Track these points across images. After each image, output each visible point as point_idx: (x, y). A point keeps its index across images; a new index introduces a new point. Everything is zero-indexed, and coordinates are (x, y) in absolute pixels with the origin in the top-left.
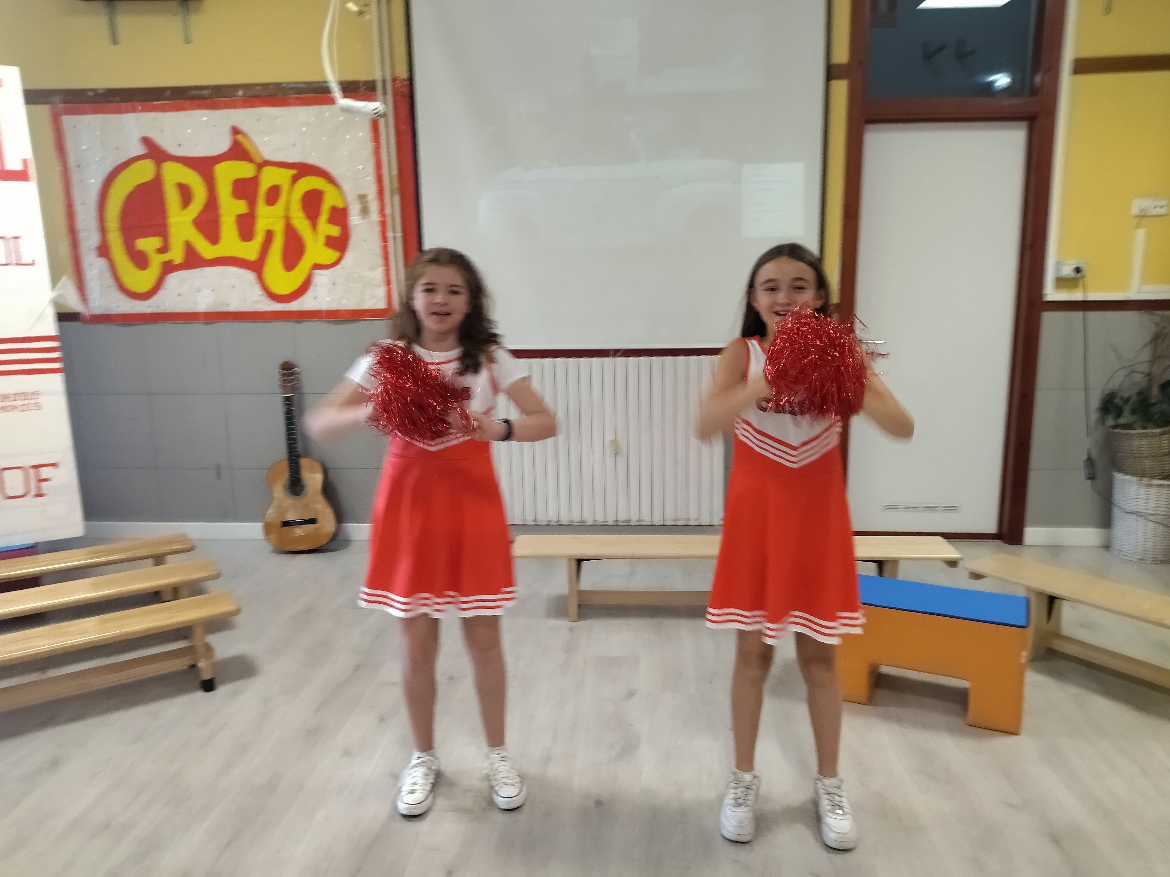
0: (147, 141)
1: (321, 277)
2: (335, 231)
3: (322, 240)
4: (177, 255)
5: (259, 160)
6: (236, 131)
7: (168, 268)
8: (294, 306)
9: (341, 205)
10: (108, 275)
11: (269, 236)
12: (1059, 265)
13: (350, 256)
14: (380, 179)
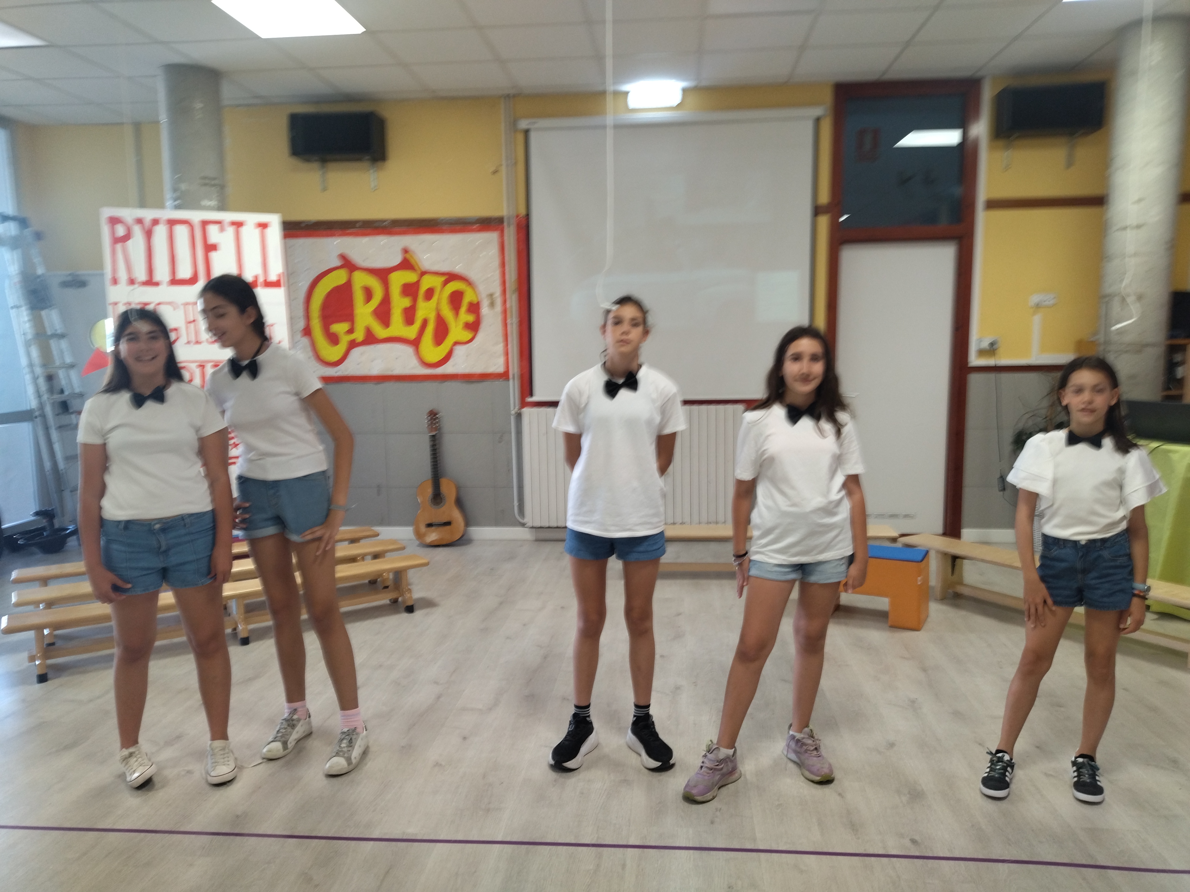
0: (343, 257)
1: (459, 350)
2: (471, 318)
3: (461, 325)
4: (359, 335)
5: (420, 270)
6: (406, 251)
7: (353, 344)
8: (440, 371)
9: (476, 301)
10: (309, 349)
11: (425, 322)
12: (980, 340)
13: (480, 336)
14: (504, 283)
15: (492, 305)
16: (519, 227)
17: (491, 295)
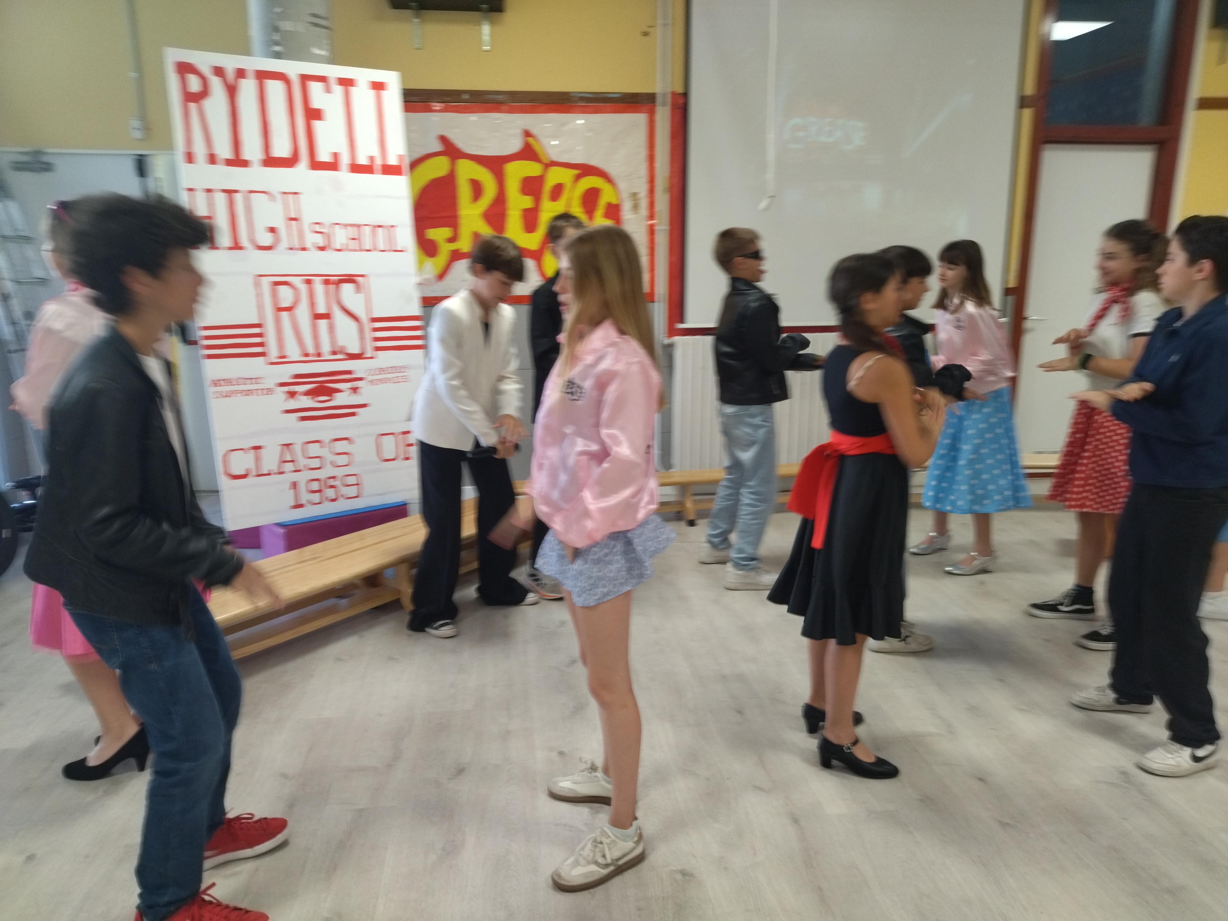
0: (444, 139)
4: (464, 243)
5: (546, 161)
6: (527, 134)
7: (456, 255)
9: (615, 202)
14: (652, 180)
15: (636, 207)
16: (674, 107)
17: (634, 195)
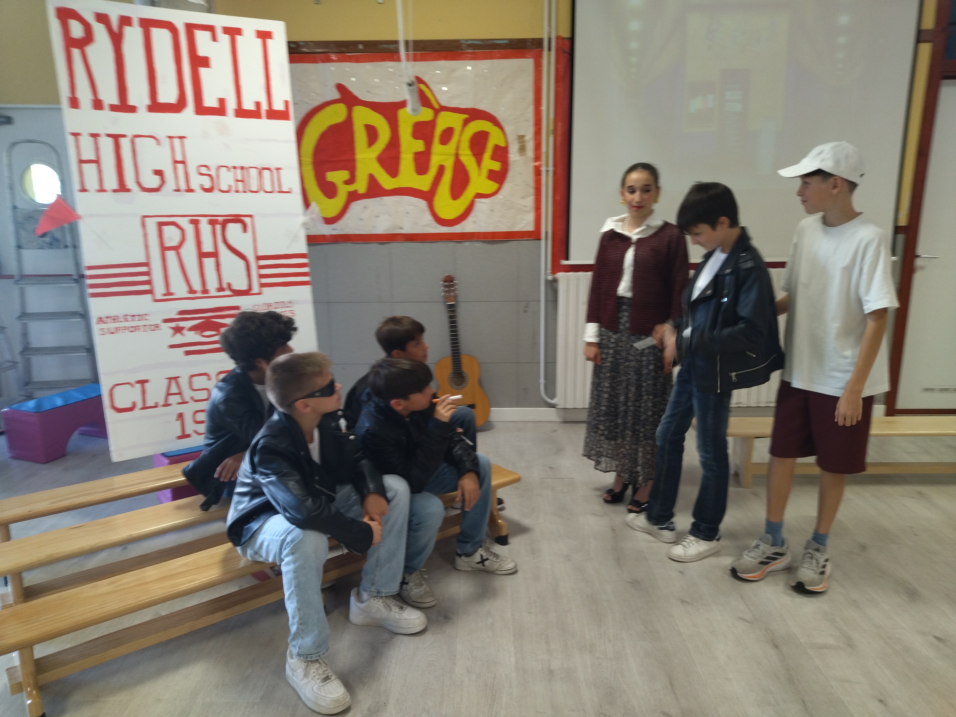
0: (341, 88)
1: (482, 204)
2: (496, 166)
3: (485, 173)
4: (361, 186)
5: (437, 106)
6: (419, 80)
8: (458, 229)
9: (503, 144)
11: (441, 169)
13: (507, 186)
14: (538, 123)
15: (522, 149)
16: (559, 51)
